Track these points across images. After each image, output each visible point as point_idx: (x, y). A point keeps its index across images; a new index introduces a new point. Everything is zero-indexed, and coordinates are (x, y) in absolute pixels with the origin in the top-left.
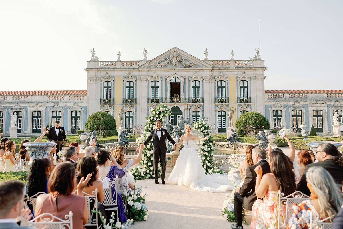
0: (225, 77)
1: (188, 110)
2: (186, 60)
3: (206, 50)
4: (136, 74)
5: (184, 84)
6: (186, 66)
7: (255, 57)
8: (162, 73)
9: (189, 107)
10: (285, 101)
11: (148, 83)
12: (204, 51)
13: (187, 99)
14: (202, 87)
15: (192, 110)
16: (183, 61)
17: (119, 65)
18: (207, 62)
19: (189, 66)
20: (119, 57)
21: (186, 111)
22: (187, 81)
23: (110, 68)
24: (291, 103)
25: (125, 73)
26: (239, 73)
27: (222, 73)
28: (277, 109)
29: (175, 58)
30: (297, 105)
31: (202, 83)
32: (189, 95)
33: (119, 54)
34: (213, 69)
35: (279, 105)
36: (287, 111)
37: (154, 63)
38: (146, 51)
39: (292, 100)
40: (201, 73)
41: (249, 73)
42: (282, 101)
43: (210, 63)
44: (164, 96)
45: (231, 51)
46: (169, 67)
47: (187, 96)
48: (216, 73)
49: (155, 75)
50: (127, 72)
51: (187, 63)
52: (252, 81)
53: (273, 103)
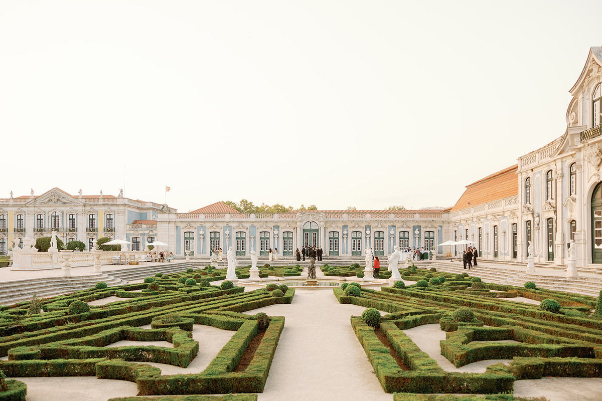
0: (97, 211)
1: (65, 238)
2: (63, 198)
3: (81, 190)
4: (25, 209)
5: (63, 217)
6: (64, 203)
7: (119, 196)
8: (46, 209)
9: (65, 235)
10: (142, 230)
11: (34, 216)
12: (78, 191)
13: (65, 229)
14: (77, 219)
15: (68, 237)
16: (60, 199)
17: (11, 202)
18: (80, 200)
19: (66, 203)
20: (12, 195)
21: (62, 238)
22: (65, 215)
23: (4, 205)
24: (147, 232)
25: (15, 209)
26: (106, 208)
27: (91, 208)
28: (136, 236)
29: (54, 197)
30: (151, 233)
31: (77, 217)
32: (67, 226)
33: (11, 193)
34: (85, 205)
35: (137, 233)
36: (143, 239)
37: (39, 201)
38: (32, 191)
39: (148, 230)
40: (76, 208)
41: (113, 208)
42: (139, 230)
43: (83, 201)
44: (47, 227)
45: (100, 191)
46: (51, 203)
47: (65, 226)
48: (88, 208)
49: (39, 210)
50: (18, 208)
51: (64, 201)
52: (116, 215)
53: (133, 232)
